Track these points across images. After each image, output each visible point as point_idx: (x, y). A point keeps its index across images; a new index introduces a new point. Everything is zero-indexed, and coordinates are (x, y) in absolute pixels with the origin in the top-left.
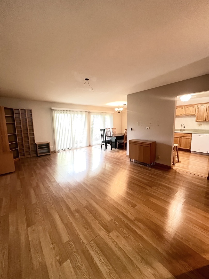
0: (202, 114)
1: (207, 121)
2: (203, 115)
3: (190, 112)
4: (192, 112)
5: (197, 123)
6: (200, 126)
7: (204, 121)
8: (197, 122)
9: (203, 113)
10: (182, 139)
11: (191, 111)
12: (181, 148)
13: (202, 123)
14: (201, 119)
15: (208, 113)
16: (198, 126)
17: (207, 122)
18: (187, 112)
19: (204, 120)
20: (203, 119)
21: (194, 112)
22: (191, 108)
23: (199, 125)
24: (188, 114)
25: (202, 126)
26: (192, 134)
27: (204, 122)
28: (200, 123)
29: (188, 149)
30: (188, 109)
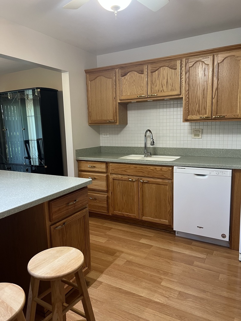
0: (200, 93)
1: (215, 119)
2: (204, 96)
3: (164, 88)
4: (170, 87)
5: (189, 128)
6: (198, 136)
7: (207, 119)
8: (187, 124)
9: (204, 90)
10: (146, 185)
11: (167, 82)
12: (144, 218)
13: (201, 127)
14: (199, 112)
15: (217, 89)
16: (193, 136)
17: (218, 122)
18: (157, 88)
19: (208, 114)
20: (203, 111)
21: (177, 86)
22: (165, 71)
23: (196, 133)
24: (160, 94)
25: (205, 136)
26: (172, 167)
27: (209, 123)
28: (197, 127)
29: (166, 222)
30: (159, 74)
